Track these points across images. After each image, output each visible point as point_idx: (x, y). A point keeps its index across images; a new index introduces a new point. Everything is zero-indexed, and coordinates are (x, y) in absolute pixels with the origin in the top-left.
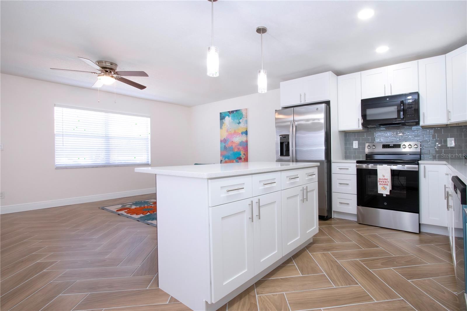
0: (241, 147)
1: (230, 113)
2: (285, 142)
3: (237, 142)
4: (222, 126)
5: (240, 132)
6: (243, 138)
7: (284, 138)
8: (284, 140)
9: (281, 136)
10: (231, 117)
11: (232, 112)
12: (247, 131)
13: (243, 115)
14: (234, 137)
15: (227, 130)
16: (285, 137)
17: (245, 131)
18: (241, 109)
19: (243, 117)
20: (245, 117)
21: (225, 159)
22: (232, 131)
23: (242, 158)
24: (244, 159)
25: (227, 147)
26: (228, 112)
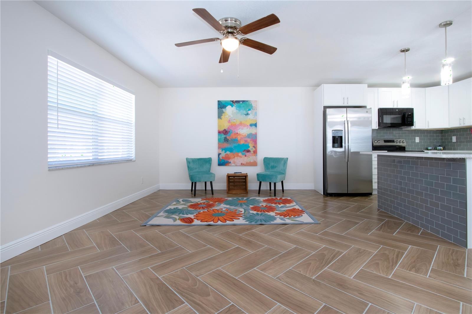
0: (249, 140)
1: (233, 103)
3: (243, 134)
4: (222, 115)
5: (249, 124)
6: (252, 130)
10: (236, 107)
11: (237, 102)
12: (256, 123)
13: (252, 106)
14: (240, 128)
15: (229, 120)
17: (254, 124)
18: (250, 101)
19: (253, 109)
20: (255, 109)
21: (225, 152)
22: (236, 122)
23: (251, 151)
24: (253, 151)
25: (229, 139)
26: (231, 101)
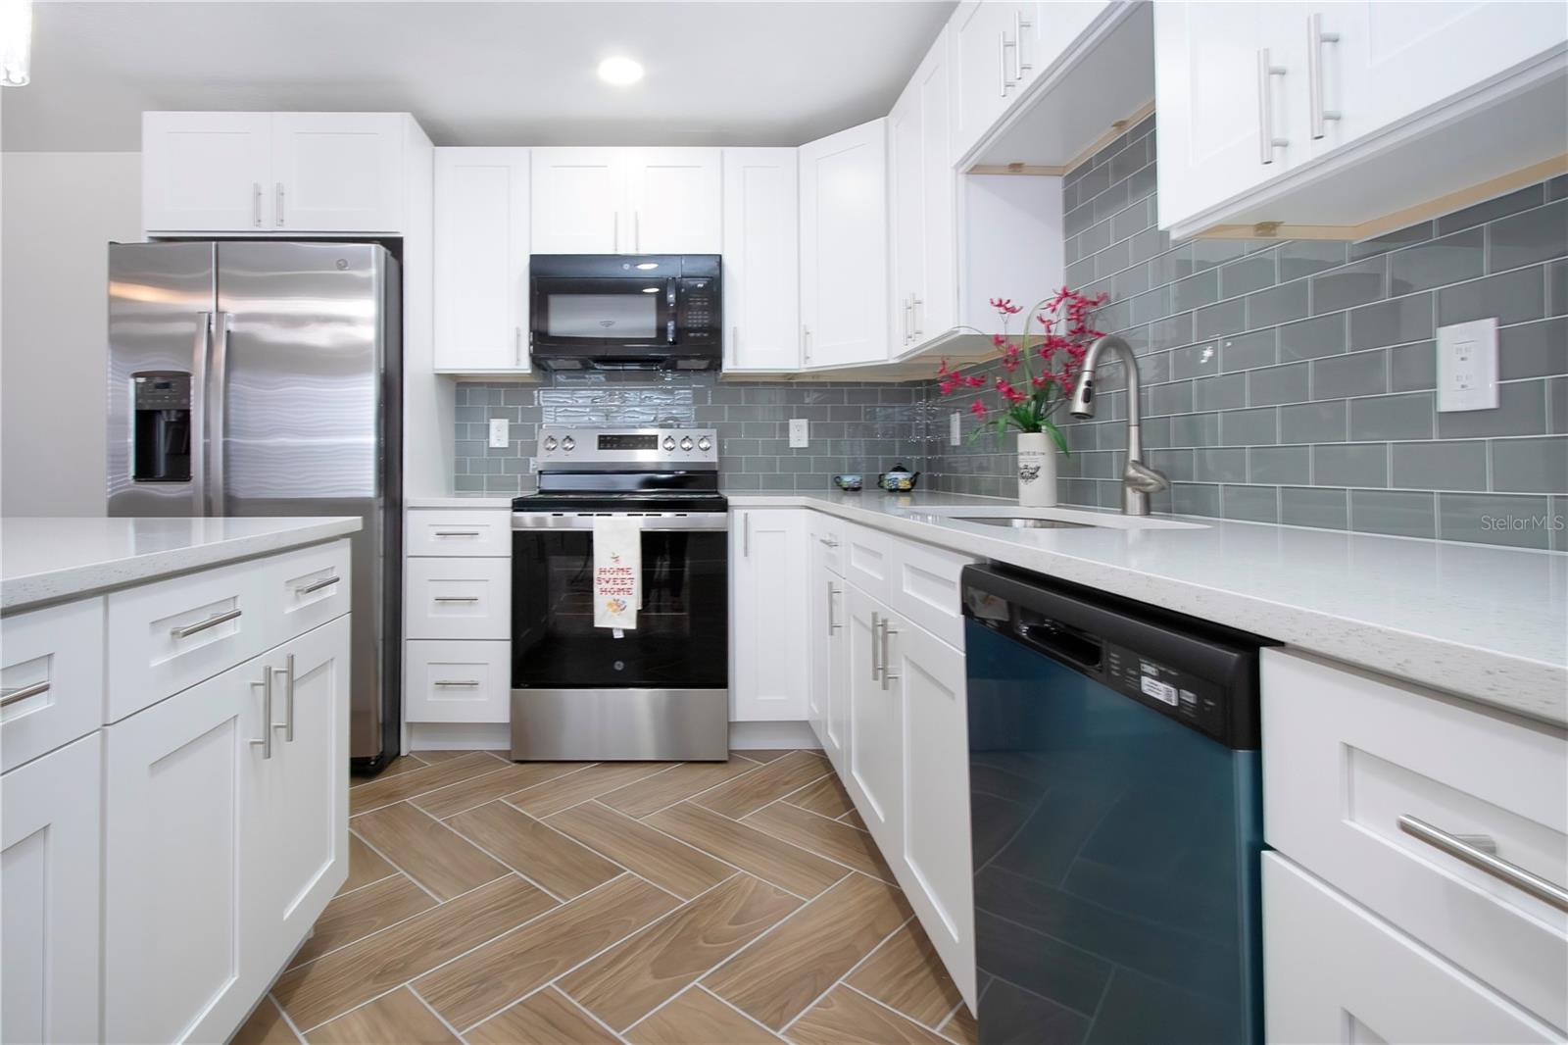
2: (168, 411)
7: (159, 392)
8: (161, 401)
9: (141, 380)
16: (166, 386)
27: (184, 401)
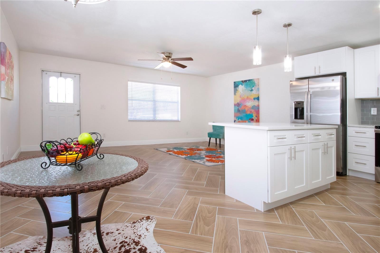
0: (253, 110)
1: (243, 82)
2: (300, 108)
3: (249, 106)
4: (236, 92)
5: (253, 98)
6: (255, 103)
7: (298, 105)
8: (299, 106)
9: (296, 103)
10: (244, 85)
11: (245, 81)
12: (258, 97)
13: (255, 84)
14: (247, 101)
15: (240, 96)
16: (300, 104)
17: (257, 97)
18: (253, 79)
19: (255, 86)
20: (257, 85)
21: (238, 120)
22: (245, 96)
23: (254, 119)
24: (256, 120)
25: (240, 110)
26: (241, 81)
27: (303, 106)
